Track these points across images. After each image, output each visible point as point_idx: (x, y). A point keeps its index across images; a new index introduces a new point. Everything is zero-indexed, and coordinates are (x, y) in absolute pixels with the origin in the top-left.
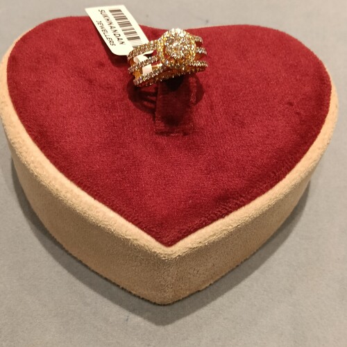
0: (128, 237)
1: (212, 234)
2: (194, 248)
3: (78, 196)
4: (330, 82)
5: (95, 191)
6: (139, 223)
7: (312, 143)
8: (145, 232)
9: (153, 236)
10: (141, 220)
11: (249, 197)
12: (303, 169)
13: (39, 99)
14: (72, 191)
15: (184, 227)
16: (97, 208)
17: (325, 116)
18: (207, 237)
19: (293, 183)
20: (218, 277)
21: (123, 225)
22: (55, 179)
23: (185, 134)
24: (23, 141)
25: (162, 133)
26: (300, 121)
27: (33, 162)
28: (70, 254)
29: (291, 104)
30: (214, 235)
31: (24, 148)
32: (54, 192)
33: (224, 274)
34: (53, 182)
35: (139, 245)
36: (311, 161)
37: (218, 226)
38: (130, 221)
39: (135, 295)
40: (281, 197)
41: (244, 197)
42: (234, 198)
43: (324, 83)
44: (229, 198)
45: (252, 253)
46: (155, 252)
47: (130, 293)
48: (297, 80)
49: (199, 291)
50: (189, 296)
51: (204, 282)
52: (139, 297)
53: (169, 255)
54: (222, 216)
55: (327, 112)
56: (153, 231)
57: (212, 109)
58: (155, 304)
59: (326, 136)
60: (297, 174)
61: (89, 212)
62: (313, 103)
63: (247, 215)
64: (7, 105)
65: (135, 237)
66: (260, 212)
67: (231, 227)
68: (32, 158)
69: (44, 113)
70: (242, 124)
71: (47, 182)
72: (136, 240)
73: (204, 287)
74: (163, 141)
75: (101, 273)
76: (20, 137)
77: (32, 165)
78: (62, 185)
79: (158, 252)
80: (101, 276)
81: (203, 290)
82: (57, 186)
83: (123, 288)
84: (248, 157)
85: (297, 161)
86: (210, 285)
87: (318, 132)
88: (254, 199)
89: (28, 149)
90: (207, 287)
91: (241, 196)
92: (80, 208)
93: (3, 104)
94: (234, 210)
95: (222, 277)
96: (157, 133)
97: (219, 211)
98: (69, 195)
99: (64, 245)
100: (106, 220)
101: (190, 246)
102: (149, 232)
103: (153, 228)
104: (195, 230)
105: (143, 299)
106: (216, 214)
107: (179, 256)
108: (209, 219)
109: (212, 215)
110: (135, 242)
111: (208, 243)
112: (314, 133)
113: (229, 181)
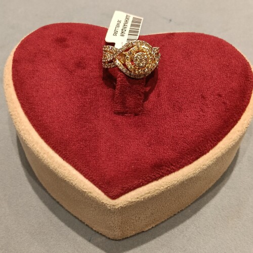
0: (85, 190)
1: (147, 192)
2: (132, 202)
3: (52, 157)
5: (64, 154)
6: (93, 180)
7: (233, 127)
8: (97, 187)
9: (103, 191)
10: (94, 178)
11: (178, 166)
13: (33, 83)
14: (48, 153)
15: (126, 186)
16: (64, 167)
17: (246, 106)
18: (143, 194)
19: (215, 157)
20: (158, 222)
21: (82, 181)
22: (37, 143)
23: (136, 115)
24: (18, 114)
25: (118, 113)
26: (226, 109)
27: (23, 130)
28: (52, 197)
29: (220, 95)
30: (149, 193)
31: (19, 119)
32: (36, 153)
33: (163, 220)
34: (36, 146)
35: (92, 197)
36: (231, 140)
37: (152, 186)
38: (87, 178)
39: (95, 231)
40: (205, 167)
41: (174, 166)
42: (166, 166)
43: (248, 80)
44: (162, 166)
45: (187, 206)
46: (103, 203)
47: (92, 229)
48: (227, 77)
49: (143, 232)
50: (135, 235)
51: (147, 226)
52: (98, 232)
53: (114, 205)
54: (156, 179)
55: (248, 103)
56: (103, 187)
57: (158, 97)
58: (109, 238)
59: (246, 122)
60: (219, 150)
61: (59, 170)
62: (237, 96)
63: (176, 179)
64: (10, 87)
65: (89, 191)
66: (186, 178)
67: (162, 188)
68: (23, 127)
69: (34, 94)
70: (180, 110)
71: (32, 145)
72: (91, 193)
73: (147, 229)
74: (119, 119)
75: (72, 213)
76: (17, 111)
77: (22, 132)
78: (42, 148)
79: (105, 203)
80: (72, 215)
81: (146, 231)
82: (38, 149)
83: (87, 225)
84: (181, 134)
85: (219, 140)
86: (153, 227)
87: (239, 119)
88: (182, 168)
89: (21, 120)
90: (149, 229)
91: (172, 165)
93: (7, 86)
94: (166, 175)
95: (163, 222)
96: (115, 113)
98: (45, 156)
99: (48, 190)
100: (70, 176)
101: (130, 200)
102: (100, 187)
103: (102, 184)
104: (134, 188)
105: (101, 234)
106: (151, 178)
107: (121, 207)
108: (145, 181)
109: (148, 178)
110: (89, 194)
111: (144, 198)
112: (235, 119)
113: (164, 153)
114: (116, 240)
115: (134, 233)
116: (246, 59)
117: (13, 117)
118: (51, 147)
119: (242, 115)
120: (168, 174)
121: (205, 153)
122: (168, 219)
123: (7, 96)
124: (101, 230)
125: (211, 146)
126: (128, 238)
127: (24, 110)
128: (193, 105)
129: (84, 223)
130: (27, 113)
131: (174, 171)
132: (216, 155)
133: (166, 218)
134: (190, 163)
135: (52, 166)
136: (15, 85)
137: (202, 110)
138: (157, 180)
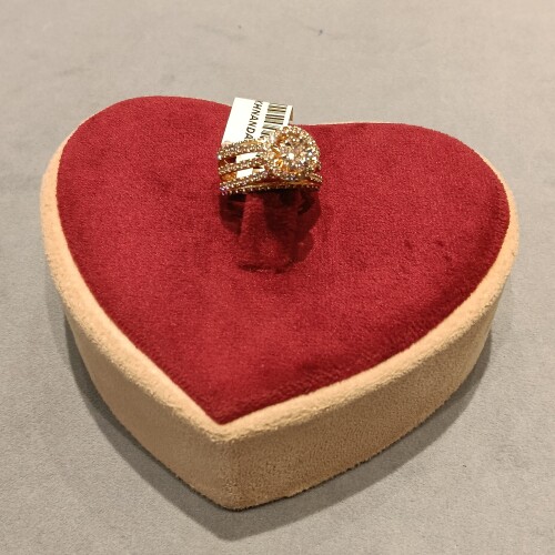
0: (171, 405)
1: (286, 414)
2: (257, 432)
3: (116, 341)
4: (508, 216)
5: (137, 337)
6: (187, 387)
7: (460, 302)
8: (194, 400)
9: (203, 408)
10: (189, 382)
11: (348, 370)
12: (437, 339)
14: (110, 333)
15: (246, 400)
16: (136, 360)
17: (489, 266)
18: (278, 418)
19: (420, 357)
20: (316, 482)
21: (167, 387)
22: (91, 314)
23: (278, 272)
24: (62, 260)
25: (245, 267)
26: (448, 269)
27: (68, 289)
29: (440, 244)
30: (289, 417)
31: (61, 269)
32: (88, 332)
33: (326, 479)
34: (88, 318)
35: (183, 418)
36: (455, 328)
37: (296, 404)
38: (176, 383)
39: (194, 491)
40: (399, 374)
41: (339, 369)
42: (325, 370)
43: (498, 218)
44: (316, 367)
45: (374, 453)
46: (202, 429)
47: (188, 486)
48: (458, 210)
49: (286, 498)
50: (270, 503)
51: (292, 486)
52: (199, 494)
53: (221, 436)
54: (305, 391)
55: (493, 260)
56: (203, 400)
58: (219, 506)
59: (486, 296)
60: (429, 345)
61: (127, 365)
62: (473, 245)
63: (343, 395)
64: (51, 210)
65: (180, 406)
66: (363, 393)
67: (315, 409)
68: (69, 284)
69: (93, 224)
70: (363, 266)
71: (81, 318)
72: (180, 410)
73: (293, 493)
74: (247, 278)
75: (153, 453)
76: (59, 254)
77: (66, 293)
78: (99, 323)
79: (206, 429)
80: (154, 459)
81: (292, 497)
82: (92, 324)
83: (179, 479)
84: (360, 312)
85: (430, 326)
86: (305, 491)
87: (473, 289)
88: (356, 374)
89: (65, 270)
90: (297, 494)
91: (336, 368)
92: (116, 358)
93: (47, 208)
94: (323, 386)
95: (324, 482)
96: (239, 267)
97: (301, 385)
98: (104, 339)
100: (146, 377)
101: (252, 427)
102: (199, 401)
104: (262, 406)
105: (204, 497)
106: (295, 388)
108: (284, 394)
109: (289, 388)
110: (178, 413)
111: (279, 427)
112: (464, 289)
113: (324, 344)
114: (232, 511)
115: (266, 498)
116: (499, 177)
117: (52, 265)
118: (115, 322)
119: (479, 281)
120: (327, 385)
121: (402, 350)
122: (335, 477)
123: (44, 226)
124: (204, 489)
125: (414, 336)
126: (255, 507)
127: (72, 253)
128: (387, 259)
129: (174, 475)
130: (76, 258)
131: (340, 378)
132: (424, 355)
133: (332, 476)
134: (372, 366)
135: (114, 359)
136: (60, 207)
137: (403, 269)
138: (307, 394)
